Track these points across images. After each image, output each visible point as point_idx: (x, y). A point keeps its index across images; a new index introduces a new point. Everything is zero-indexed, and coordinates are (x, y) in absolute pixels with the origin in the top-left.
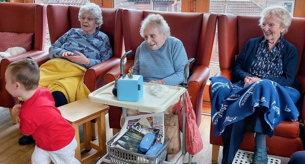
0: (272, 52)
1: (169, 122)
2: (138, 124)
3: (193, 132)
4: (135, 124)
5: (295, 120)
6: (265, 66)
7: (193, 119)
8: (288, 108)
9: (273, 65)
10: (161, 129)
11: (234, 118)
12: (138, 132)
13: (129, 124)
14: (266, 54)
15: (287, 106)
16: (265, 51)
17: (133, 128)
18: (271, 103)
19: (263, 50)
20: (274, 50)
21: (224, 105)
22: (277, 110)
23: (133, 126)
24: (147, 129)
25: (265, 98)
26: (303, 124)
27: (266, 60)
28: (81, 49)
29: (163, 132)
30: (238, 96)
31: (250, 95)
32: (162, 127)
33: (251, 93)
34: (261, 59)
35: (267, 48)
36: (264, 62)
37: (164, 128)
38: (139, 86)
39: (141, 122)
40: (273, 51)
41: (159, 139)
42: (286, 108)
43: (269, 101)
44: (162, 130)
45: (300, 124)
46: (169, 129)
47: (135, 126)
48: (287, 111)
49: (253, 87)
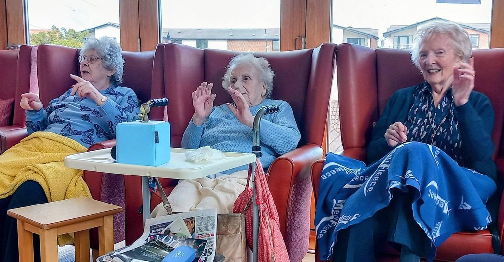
0: (439, 107)
1: (227, 226)
2: (168, 232)
3: (272, 243)
4: (162, 233)
5: (482, 229)
6: (425, 133)
7: (272, 218)
8: (465, 203)
9: (441, 132)
10: (209, 239)
11: (352, 217)
12: (166, 246)
13: (151, 234)
14: (427, 112)
15: (463, 197)
16: (426, 107)
17: (157, 238)
18: (425, 182)
19: (422, 106)
20: (444, 105)
21: (337, 201)
22: (443, 205)
23: (158, 236)
24: (183, 241)
25: (411, 171)
26: (500, 237)
27: (428, 122)
28: (84, 113)
29: (212, 245)
30: (364, 179)
31: (384, 171)
32: (212, 235)
33: (386, 167)
34: (419, 121)
35: (430, 102)
36: (423, 127)
37: (215, 237)
38: (156, 133)
39: (174, 228)
40: (441, 106)
41: (203, 258)
42: (462, 203)
43: (421, 178)
44: (212, 242)
45: (492, 237)
46: (225, 240)
47: (161, 236)
48: (465, 208)
49: (391, 156)
